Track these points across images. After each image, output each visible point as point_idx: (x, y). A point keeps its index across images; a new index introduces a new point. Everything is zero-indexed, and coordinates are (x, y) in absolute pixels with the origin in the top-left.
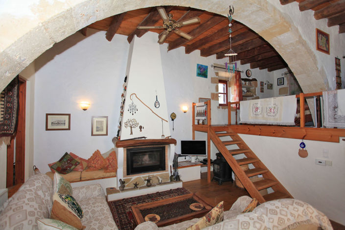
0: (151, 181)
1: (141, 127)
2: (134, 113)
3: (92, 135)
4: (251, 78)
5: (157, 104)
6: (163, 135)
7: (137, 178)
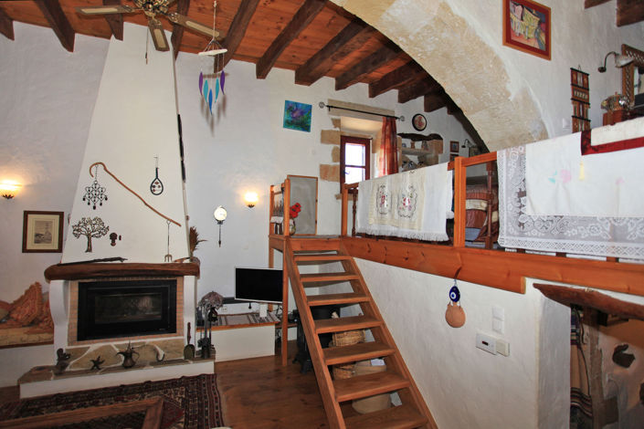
0: (135, 357)
1: (113, 237)
2: (97, 205)
3: (25, 250)
4: (425, 133)
5: (156, 186)
6: (169, 256)
7: (101, 349)
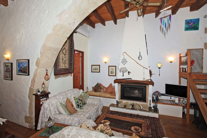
0: (134, 107)
1: (129, 72)
2: (125, 64)
3: (109, 75)
5: (140, 57)
6: (144, 78)
7: (126, 102)
